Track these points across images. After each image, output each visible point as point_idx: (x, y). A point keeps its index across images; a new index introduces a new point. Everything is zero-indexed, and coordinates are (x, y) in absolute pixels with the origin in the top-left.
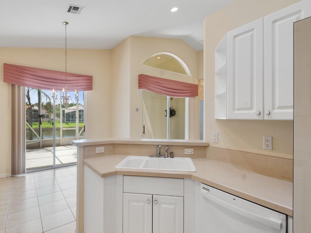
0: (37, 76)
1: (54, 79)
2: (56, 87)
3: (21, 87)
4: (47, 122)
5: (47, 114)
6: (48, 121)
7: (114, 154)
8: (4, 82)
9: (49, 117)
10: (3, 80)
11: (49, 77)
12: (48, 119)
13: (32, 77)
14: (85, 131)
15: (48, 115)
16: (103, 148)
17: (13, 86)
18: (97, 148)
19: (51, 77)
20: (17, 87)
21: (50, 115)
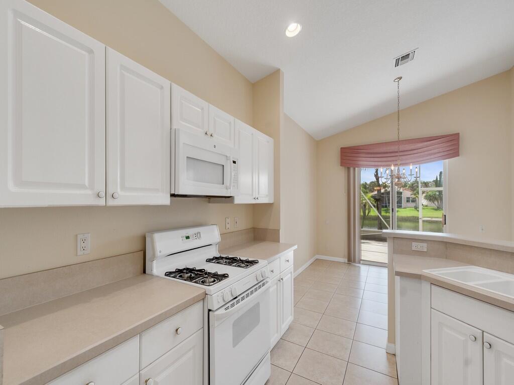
0: (371, 153)
1: (390, 153)
2: (395, 163)
3: (356, 169)
4: (413, 209)
5: (413, 196)
6: (415, 207)
7: (446, 258)
8: (341, 167)
9: (416, 201)
10: (340, 165)
11: (385, 151)
12: (413, 204)
13: (367, 156)
14: (445, 224)
15: (414, 199)
16: (425, 245)
17: (349, 169)
18: (414, 244)
19: (388, 151)
20: (352, 169)
21: (417, 198)
